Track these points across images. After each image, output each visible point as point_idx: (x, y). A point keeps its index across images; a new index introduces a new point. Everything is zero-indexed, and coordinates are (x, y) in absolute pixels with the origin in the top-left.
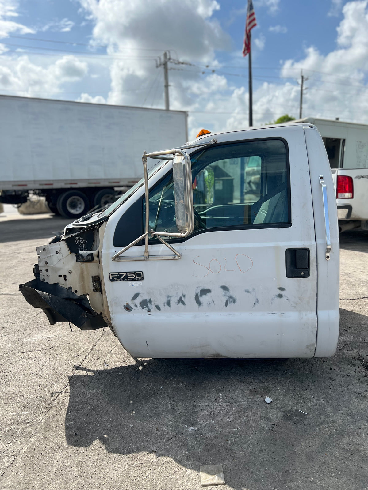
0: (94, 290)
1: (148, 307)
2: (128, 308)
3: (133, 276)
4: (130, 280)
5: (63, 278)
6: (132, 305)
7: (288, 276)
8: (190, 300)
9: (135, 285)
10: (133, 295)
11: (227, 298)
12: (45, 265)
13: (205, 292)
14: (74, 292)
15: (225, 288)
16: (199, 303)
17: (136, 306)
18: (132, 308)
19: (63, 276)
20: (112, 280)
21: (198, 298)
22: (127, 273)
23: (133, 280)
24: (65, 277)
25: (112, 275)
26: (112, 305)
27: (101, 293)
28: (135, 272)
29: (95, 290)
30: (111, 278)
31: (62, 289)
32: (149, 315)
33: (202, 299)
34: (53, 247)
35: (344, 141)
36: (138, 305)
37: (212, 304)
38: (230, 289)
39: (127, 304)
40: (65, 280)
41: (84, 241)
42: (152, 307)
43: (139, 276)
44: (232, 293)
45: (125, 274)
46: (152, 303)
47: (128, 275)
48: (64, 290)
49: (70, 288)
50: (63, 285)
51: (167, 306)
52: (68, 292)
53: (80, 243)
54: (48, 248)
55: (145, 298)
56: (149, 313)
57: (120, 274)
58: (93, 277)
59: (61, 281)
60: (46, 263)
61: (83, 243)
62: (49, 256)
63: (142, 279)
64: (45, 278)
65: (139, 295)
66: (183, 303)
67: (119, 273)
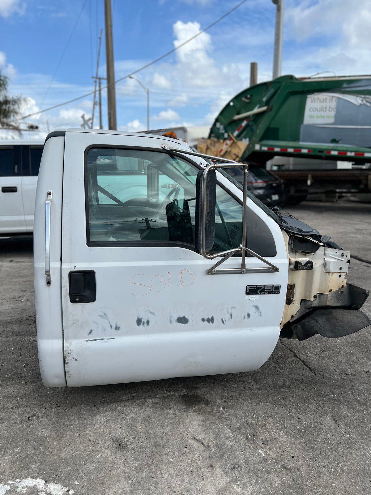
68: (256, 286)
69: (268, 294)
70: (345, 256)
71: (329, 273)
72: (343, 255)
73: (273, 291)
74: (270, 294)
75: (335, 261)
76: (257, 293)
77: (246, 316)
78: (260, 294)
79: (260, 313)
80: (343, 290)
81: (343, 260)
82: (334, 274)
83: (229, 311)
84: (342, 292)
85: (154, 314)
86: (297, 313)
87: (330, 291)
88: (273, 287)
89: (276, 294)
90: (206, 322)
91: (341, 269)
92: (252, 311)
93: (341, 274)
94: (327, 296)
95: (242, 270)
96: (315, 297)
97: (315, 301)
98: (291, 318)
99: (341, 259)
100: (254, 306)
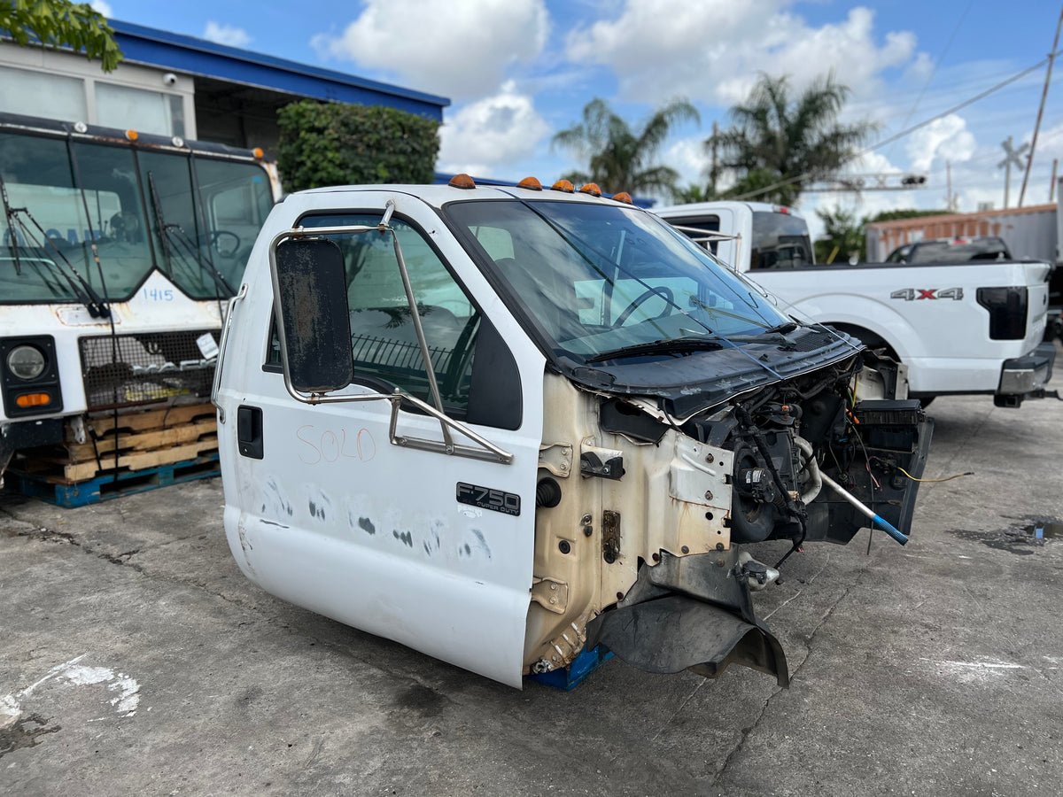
68: (471, 487)
69: (496, 510)
70: (716, 463)
71: (678, 500)
72: (710, 459)
73: (503, 506)
74: (499, 511)
75: (689, 472)
76: (474, 503)
77: (464, 550)
78: (480, 506)
79: (488, 550)
80: (720, 558)
81: (712, 472)
82: (692, 508)
83: (434, 530)
84: (719, 565)
85: (328, 501)
86: (633, 591)
87: (685, 550)
88: (503, 497)
89: (509, 513)
90: (400, 540)
91: (709, 496)
92: (474, 543)
93: (711, 511)
94: (679, 561)
95: (447, 447)
96: (655, 557)
97: (658, 570)
98: (617, 599)
99: (707, 469)
100: (474, 531)
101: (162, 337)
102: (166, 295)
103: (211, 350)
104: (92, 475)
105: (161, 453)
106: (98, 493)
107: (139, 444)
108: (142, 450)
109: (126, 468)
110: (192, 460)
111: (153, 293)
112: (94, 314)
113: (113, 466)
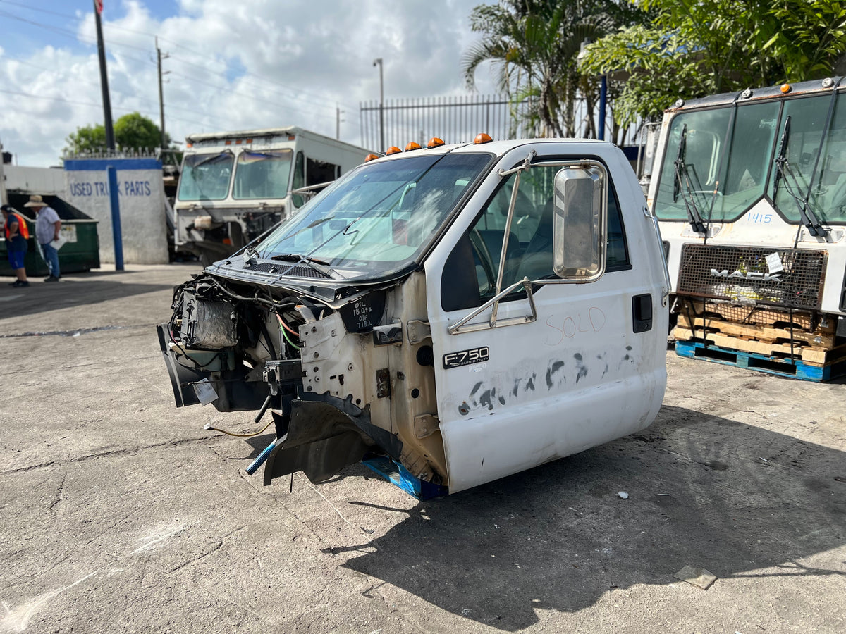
0: (378, 394)
1: (489, 402)
2: (464, 410)
3: (476, 356)
4: (473, 362)
5: (337, 380)
6: (470, 404)
7: (635, 331)
8: (540, 382)
9: (478, 370)
10: (473, 387)
11: (579, 370)
12: (314, 359)
13: (558, 365)
14: (356, 404)
15: (578, 357)
16: (550, 383)
17: (475, 404)
18: (470, 409)
19: (337, 377)
20: (446, 367)
21: (550, 376)
22: (468, 351)
23: (476, 361)
24: (341, 377)
25: (448, 358)
26: (442, 409)
27: (390, 398)
28: (479, 349)
29: (381, 394)
30: (446, 363)
31: (334, 401)
32: (491, 414)
33: (555, 378)
34: (327, 324)
35: (339, 168)
36: (478, 401)
37: (563, 382)
38: (583, 357)
39: (464, 402)
40: (342, 383)
41: (367, 309)
42: (495, 401)
43: (482, 355)
44: (585, 363)
45: (466, 353)
46: (496, 395)
47: (470, 355)
48: (338, 404)
49: (351, 397)
50: (337, 393)
51: (513, 396)
52: (344, 405)
53: (361, 314)
54: (321, 327)
55: (487, 389)
56: (491, 411)
57: (459, 354)
58: (378, 372)
59: (334, 386)
60: (316, 355)
61: (365, 314)
62: (322, 341)
63: (487, 359)
64: (313, 384)
65: (481, 385)
66: (533, 388)
67: (457, 353)
101: (739, 251)
102: (766, 218)
103: (776, 267)
104: (688, 338)
105: (740, 341)
106: (694, 352)
107: (723, 328)
108: (725, 333)
109: (712, 343)
110: (766, 356)
111: (756, 217)
112: (696, 230)
113: (703, 337)
